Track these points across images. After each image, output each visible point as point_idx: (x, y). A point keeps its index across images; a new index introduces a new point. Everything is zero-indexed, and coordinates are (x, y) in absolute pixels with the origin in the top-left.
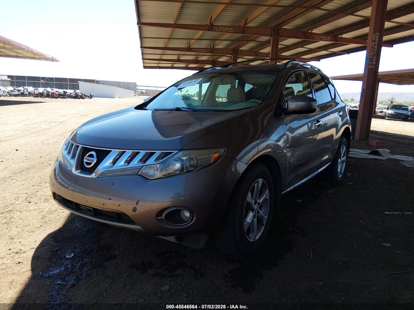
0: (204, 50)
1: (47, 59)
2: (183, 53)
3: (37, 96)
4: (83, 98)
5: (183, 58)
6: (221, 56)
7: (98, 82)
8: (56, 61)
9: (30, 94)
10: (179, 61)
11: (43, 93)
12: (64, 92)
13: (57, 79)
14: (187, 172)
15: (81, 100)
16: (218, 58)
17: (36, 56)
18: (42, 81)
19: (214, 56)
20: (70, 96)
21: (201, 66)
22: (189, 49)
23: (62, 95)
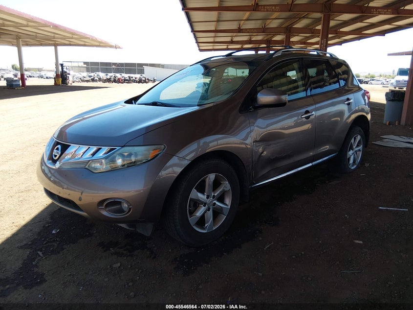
0: (255, 30)
1: (111, 47)
2: (235, 34)
3: (105, 81)
4: (147, 83)
5: (235, 39)
6: (274, 36)
7: (163, 66)
8: (119, 48)
9: (100, 80)
10: (232, 42)
11: (110, 78)
12: (129, 77)
13: (127, 65)
14: (128, 167)
15: (145, 84)
16: (272, 37)
17: (101, 44)
18: (114, 67)
19: (268, 35)
20: (135, 81)
21: (257, 46)
22: (240, 30)
23: (127, 80)
